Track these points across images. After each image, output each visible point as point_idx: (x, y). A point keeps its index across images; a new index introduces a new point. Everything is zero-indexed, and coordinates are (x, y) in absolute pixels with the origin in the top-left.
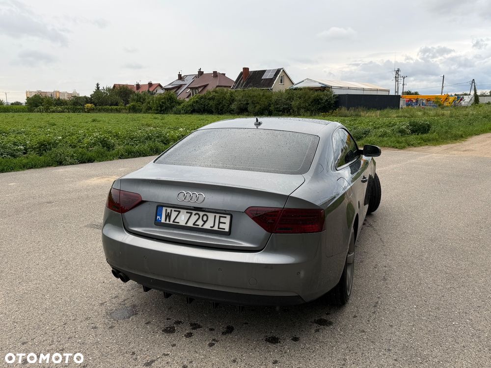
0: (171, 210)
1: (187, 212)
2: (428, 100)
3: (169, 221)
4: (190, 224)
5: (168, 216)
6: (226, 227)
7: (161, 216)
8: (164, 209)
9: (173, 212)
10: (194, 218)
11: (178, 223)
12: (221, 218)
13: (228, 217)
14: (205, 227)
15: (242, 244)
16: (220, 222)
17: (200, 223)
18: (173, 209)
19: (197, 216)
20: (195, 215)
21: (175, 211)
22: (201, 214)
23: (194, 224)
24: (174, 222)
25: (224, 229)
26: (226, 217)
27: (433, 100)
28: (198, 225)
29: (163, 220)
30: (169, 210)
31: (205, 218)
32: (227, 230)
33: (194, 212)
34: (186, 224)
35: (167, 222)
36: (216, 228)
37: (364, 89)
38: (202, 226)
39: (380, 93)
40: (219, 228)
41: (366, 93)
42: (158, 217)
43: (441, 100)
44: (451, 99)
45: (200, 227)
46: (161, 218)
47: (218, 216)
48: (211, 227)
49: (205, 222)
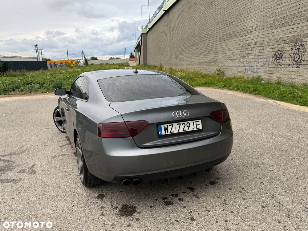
0: (167, 126)
1: (177, 124)
2: (61, 63)
3: (168, 133)
4: (181, 131)
5: (166, 130)
6: (200, 127)
7: (161, 131)
8: (162, 126)
9: (169, 126)
10: (182, 127)
11: (174, 132)
12: (197, 122)
13: (200, 121)
14: (190, 130)
15: (210, 134)
16: (197, 125)
17: (186, 128)
18: (168, 125)
19: (184, 125)
20: (182, 124)
21: (170, 125)
22: (186, 123)
23: (183, 130)
24: (171, 132)
25: (200, 128)
26: (199, 121)
27: (64, 63)
28: (186, 130)
29: (164, 133)
30: (166, 126)
31: (188, 125)
32: (201, 128)
33: (181, 123)
34: (178, 131)
35: (167, 133)
36: (195, 129)
37: (21, 58)
38: (188, 130)
39: (31, 60)
40: (197, 128)
41: (22, 60)
42: (160, 132)
43: (69, 63)
44: (74, 62)
45: (187, 131)
46: (162, 132)
47: (195, 121)
48: (193, 129)
49: (189, 127)
